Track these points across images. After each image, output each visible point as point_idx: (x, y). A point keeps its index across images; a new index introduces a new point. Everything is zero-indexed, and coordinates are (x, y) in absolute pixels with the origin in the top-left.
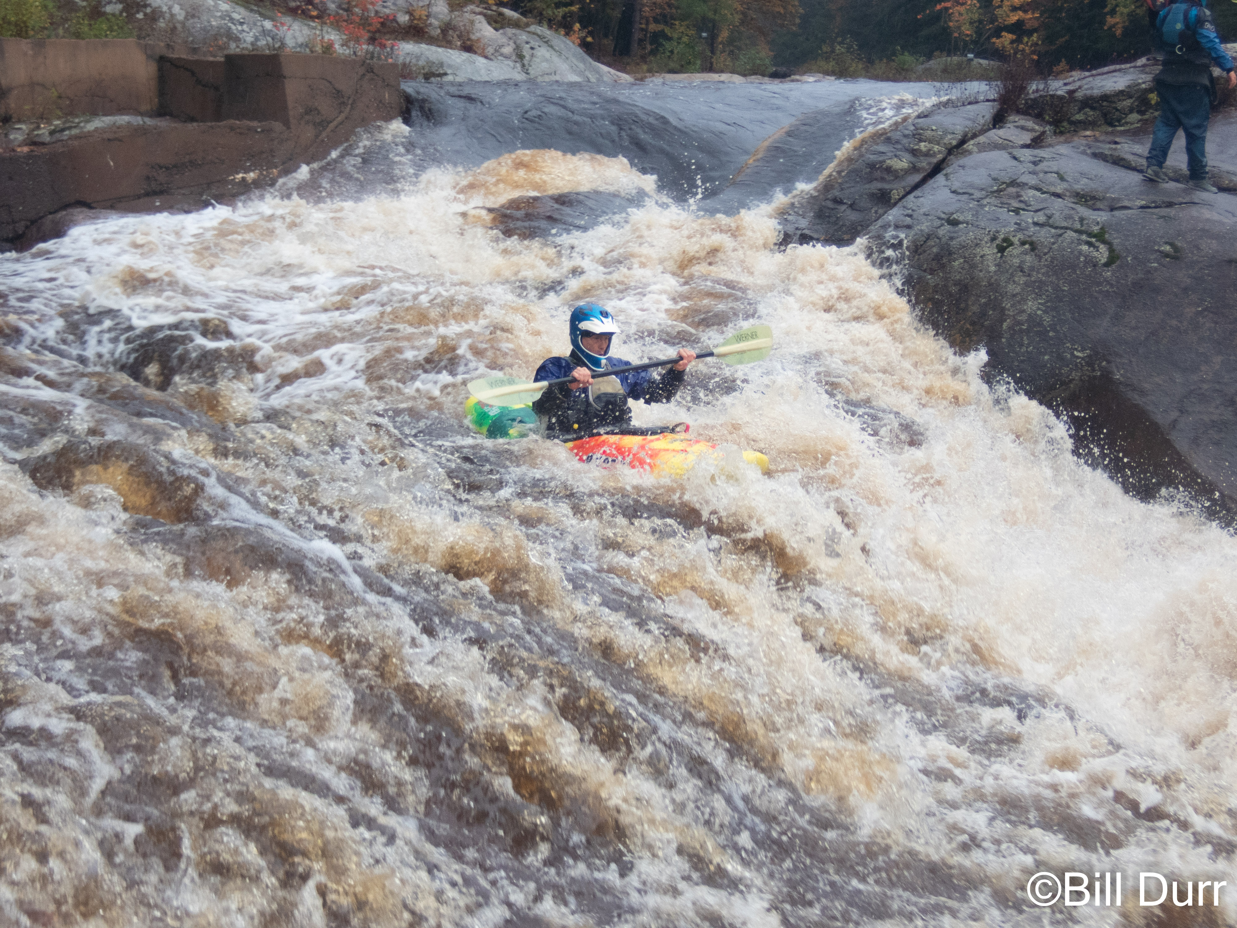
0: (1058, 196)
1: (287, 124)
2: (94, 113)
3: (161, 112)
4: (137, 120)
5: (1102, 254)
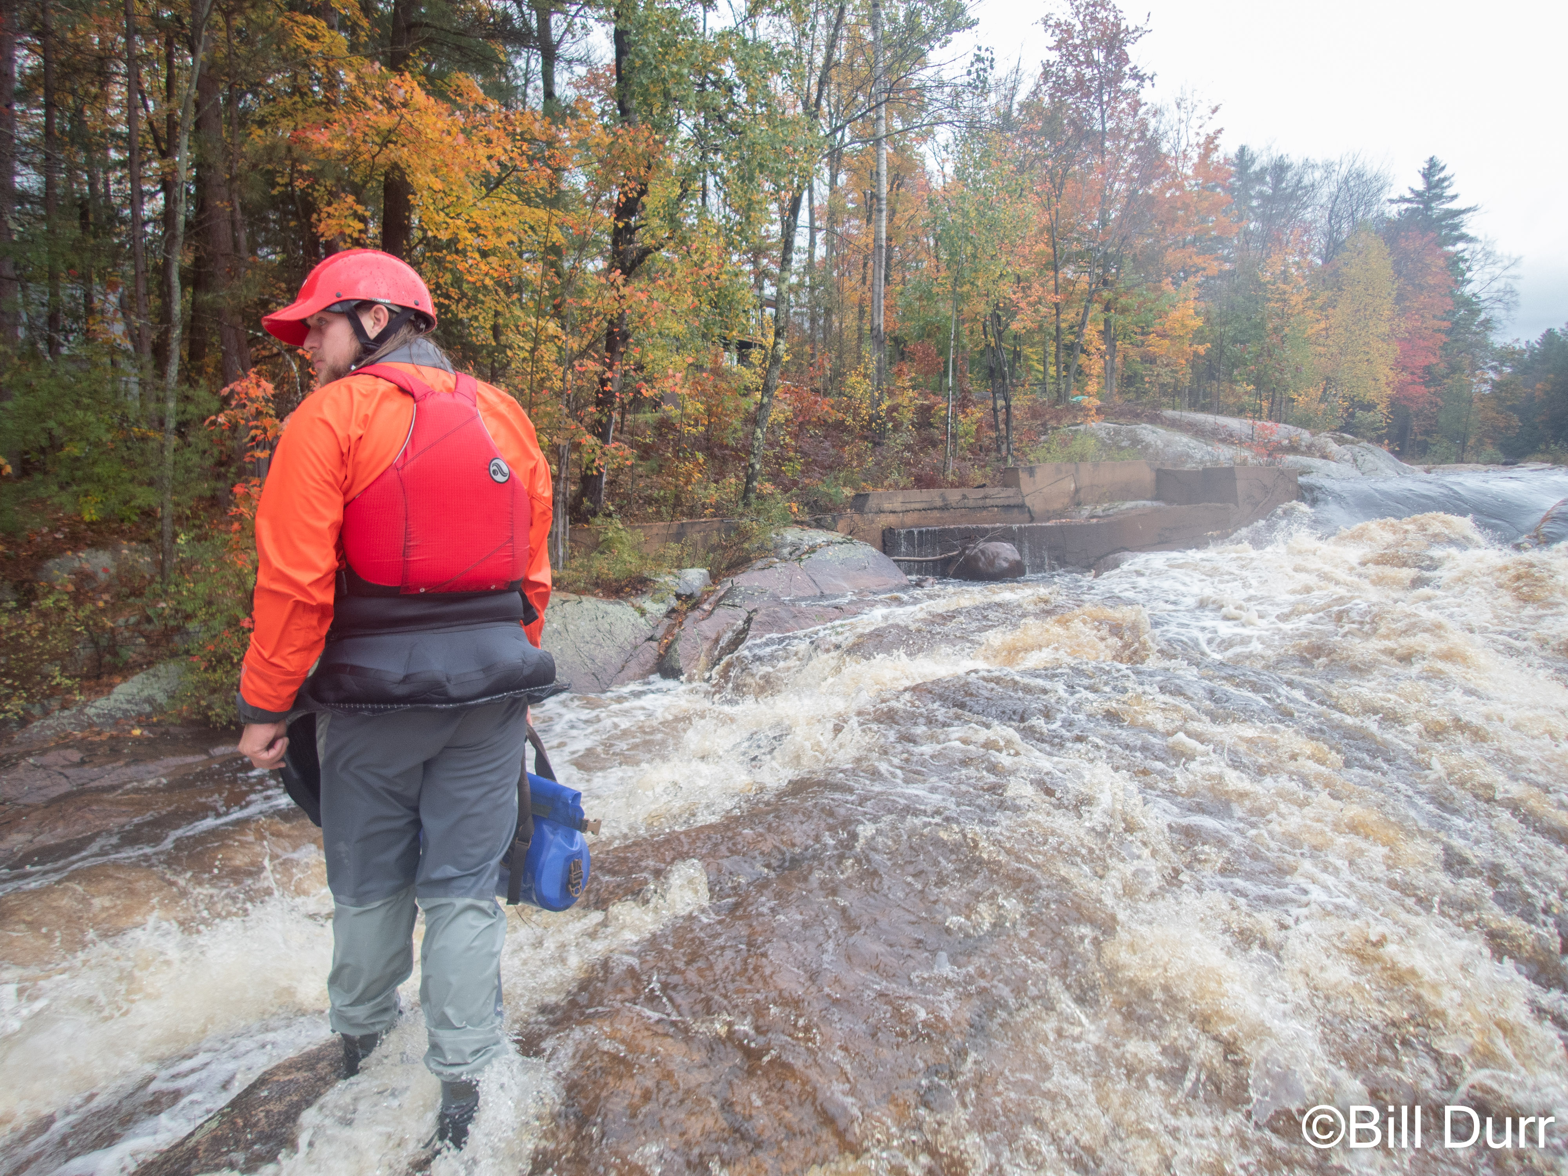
1: (1237, 504)
2: (1125, 499)
3: (1156, 498)
4: (1148, 503)
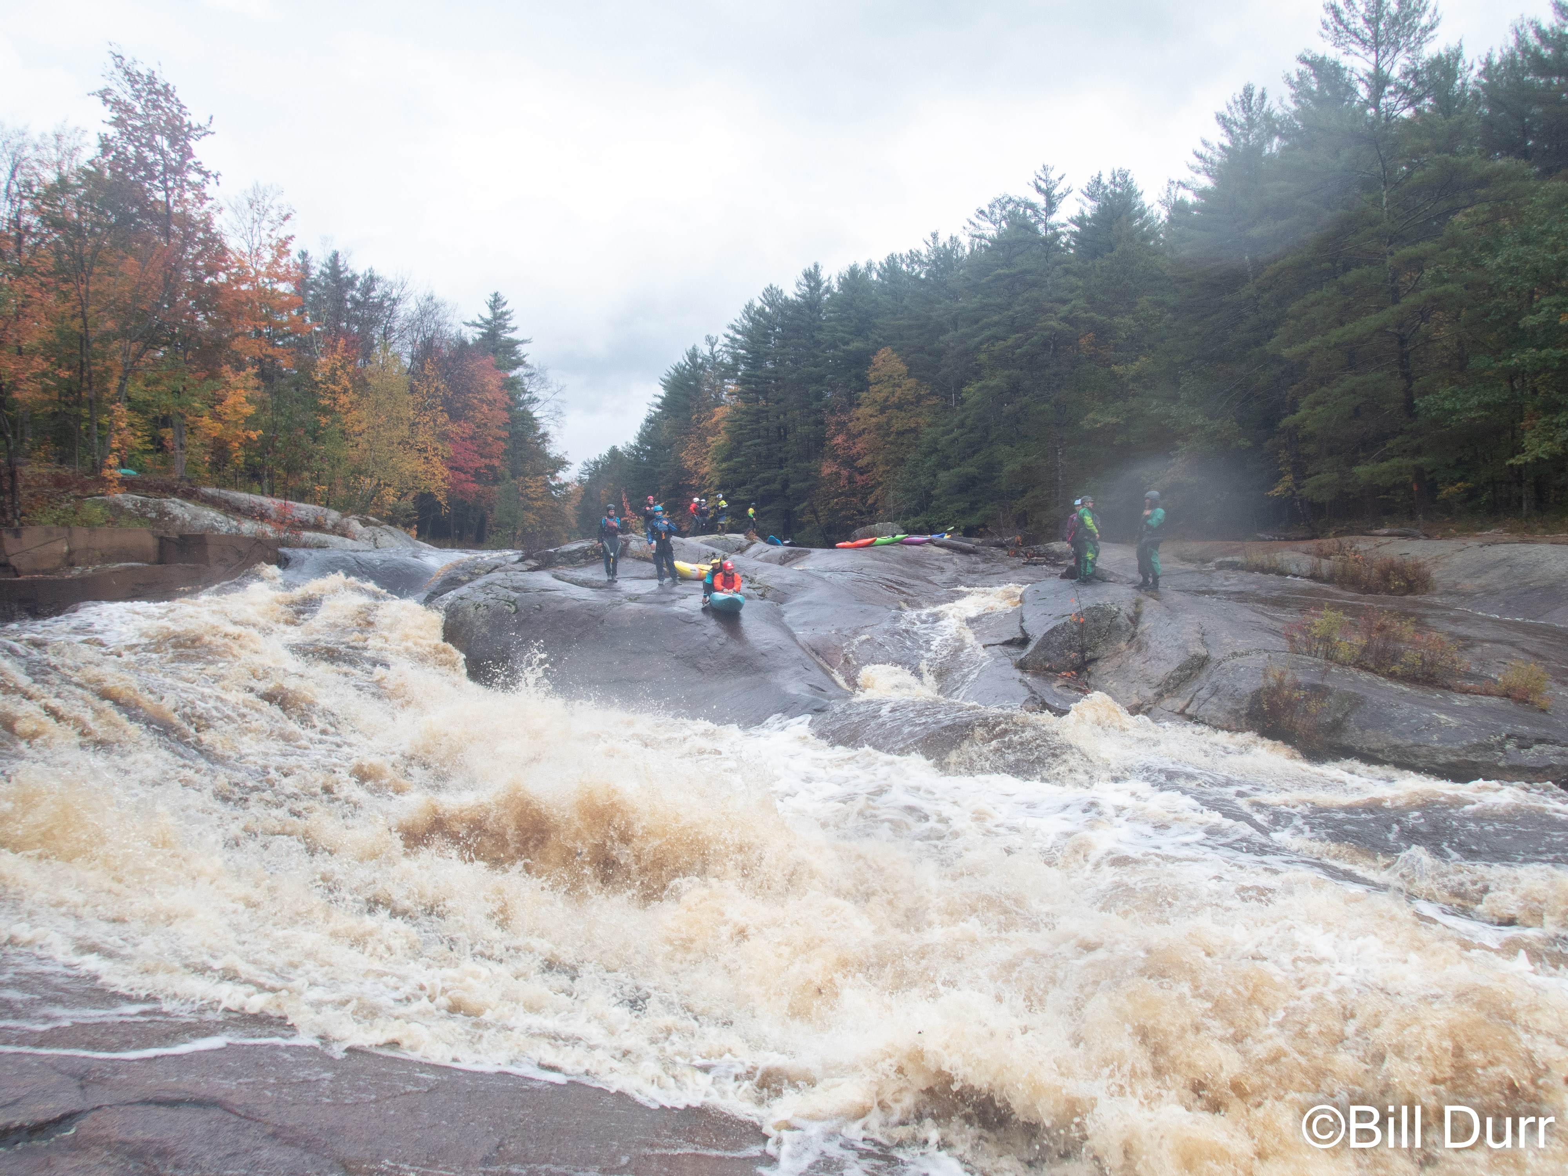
0: (506, 588)
2: (119, 561)
3: (160, 561)
5: (513, 609)
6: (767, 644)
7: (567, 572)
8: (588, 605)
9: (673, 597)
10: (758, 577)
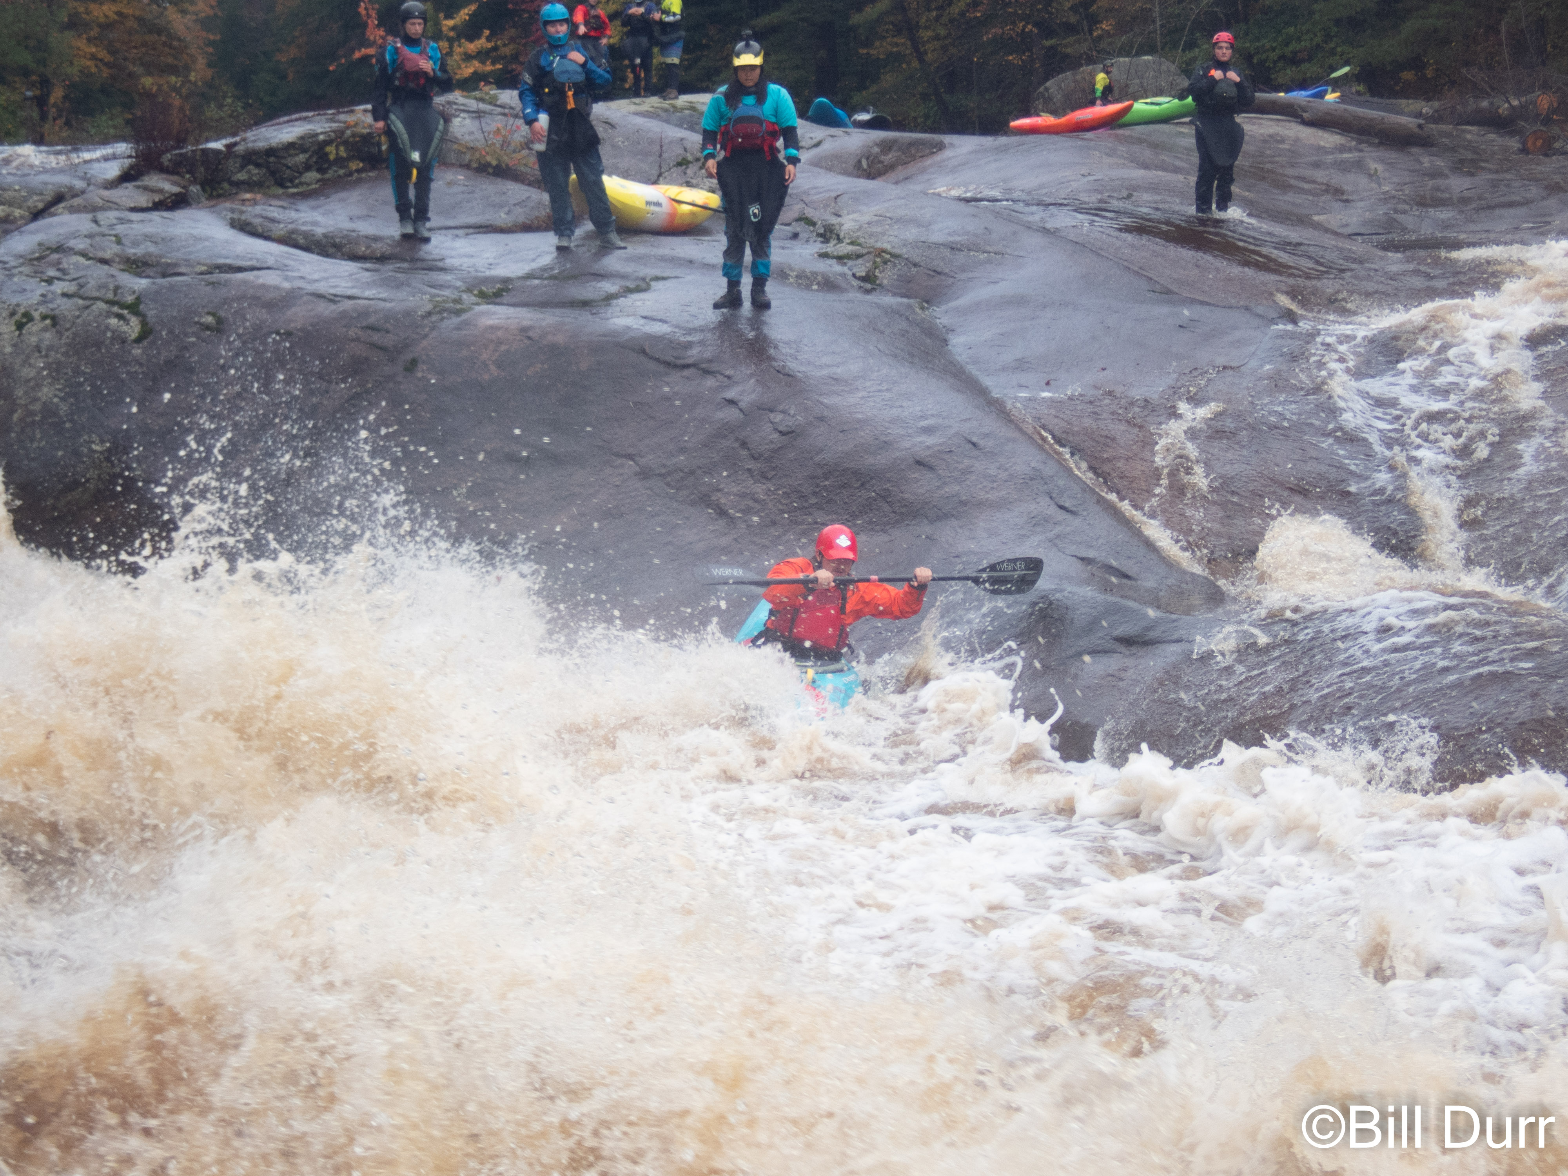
0: (104, 261)
6: (928, 431)
7: (274, 212)
8: (364, 313)
9: (609, 287)
10: (848, 223)
